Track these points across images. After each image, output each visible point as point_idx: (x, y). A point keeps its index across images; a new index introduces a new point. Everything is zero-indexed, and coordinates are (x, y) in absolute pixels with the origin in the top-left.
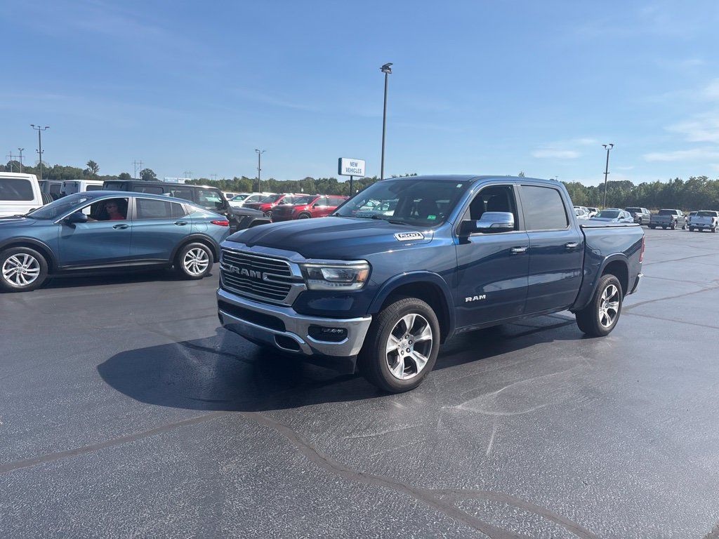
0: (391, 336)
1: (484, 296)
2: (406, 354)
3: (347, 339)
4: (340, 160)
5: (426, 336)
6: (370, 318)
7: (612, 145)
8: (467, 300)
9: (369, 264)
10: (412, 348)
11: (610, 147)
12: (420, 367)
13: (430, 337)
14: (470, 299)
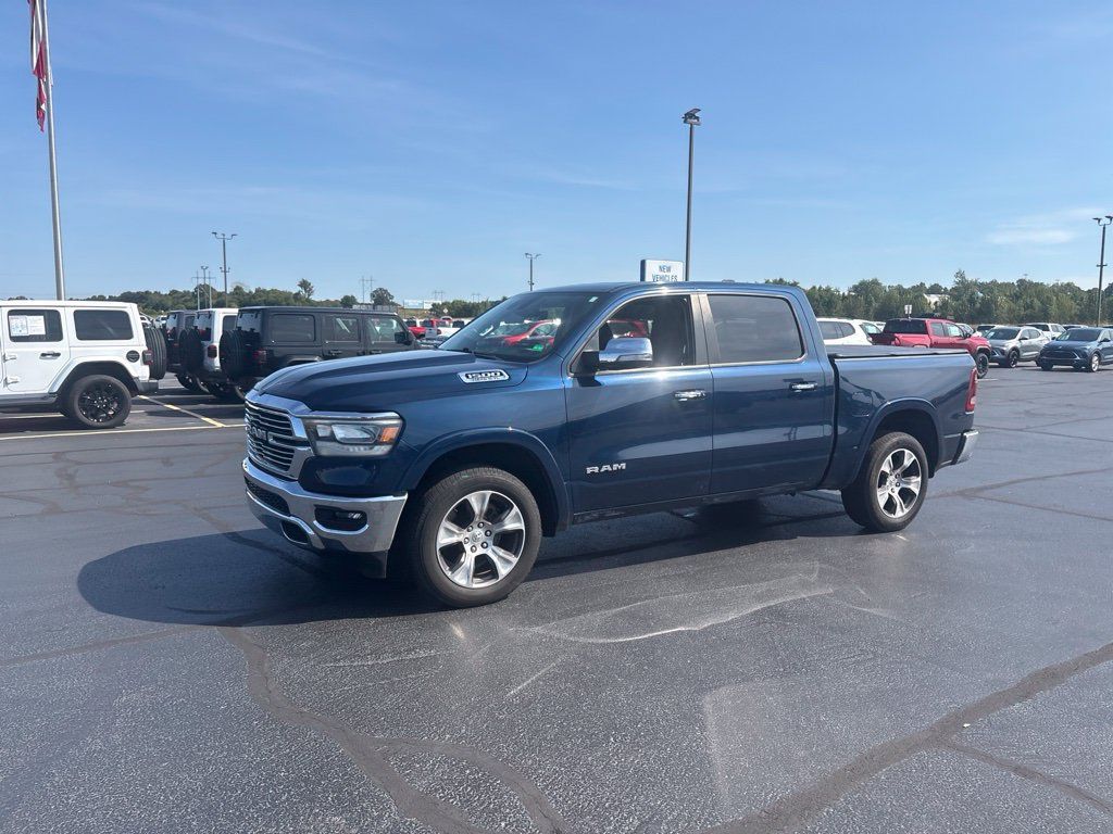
0: (446, 524)
1: (624, 466)
2: (480, 551)
3: (367, 526)
4: (643, 263)
5: (512, 522)
6: (406, 497)
7: (1111, 218)
8: (589, 470)
9: (401, 418)
10: (490, 542)
11: (1105, 221)
12: (504, 571)
13: (521, 526)
14: (596, 469)
